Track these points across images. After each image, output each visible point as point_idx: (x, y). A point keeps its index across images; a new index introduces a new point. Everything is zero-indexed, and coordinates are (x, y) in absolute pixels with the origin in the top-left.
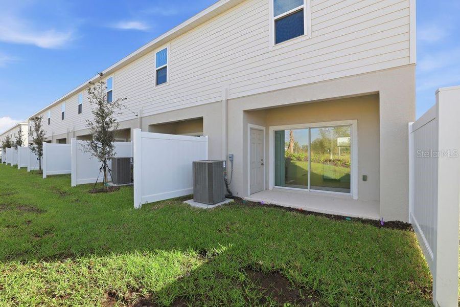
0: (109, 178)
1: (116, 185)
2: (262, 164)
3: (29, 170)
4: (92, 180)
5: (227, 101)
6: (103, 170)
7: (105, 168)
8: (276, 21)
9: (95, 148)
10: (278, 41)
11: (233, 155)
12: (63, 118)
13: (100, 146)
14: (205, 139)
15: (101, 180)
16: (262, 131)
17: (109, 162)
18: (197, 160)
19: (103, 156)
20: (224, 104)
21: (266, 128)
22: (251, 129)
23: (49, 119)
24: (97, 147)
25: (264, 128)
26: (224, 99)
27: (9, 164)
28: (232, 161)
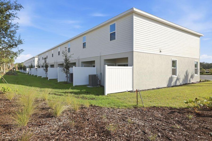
0: (68, 80)
1: (70, 82)
3: (42, 78)
4: (63, 80)
5: (100, 56)
6: (66, 77)
7: (67, 76)
9: (64, 70)
10: (111, 40)
11: (102, 73)
12: (53, 56)
13: (66, 70)
15: (66, 81)
17: (68, 75)
19: (67, 73)
21: (115, 64)
23: (47, 56)
24: (65, 70)
27: (33, 75)
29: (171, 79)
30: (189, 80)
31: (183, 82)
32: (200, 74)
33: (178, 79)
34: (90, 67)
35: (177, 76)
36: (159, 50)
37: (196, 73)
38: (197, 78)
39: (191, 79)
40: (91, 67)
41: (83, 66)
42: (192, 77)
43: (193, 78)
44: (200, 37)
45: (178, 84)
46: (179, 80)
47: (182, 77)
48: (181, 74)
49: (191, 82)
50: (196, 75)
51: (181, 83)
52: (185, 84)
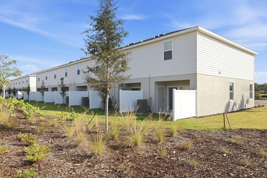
2: (164, 101)
5: (149, 78)
8: (165, 52)
10: (165, 59)
11: (151, 97)
14: (142, 91)
16: (164, 88)
18: (139, 99)
19: (104, 97)
20: (148, 79)
21: (166, 87)
22: (158, 88)
25: (165, 87)
26: (148, 77)
28: (151, 100)
29: (228, 105)
30: (244, 105)
31: (239, 108)
32: (255, 99)
33: (235, 104)
34: (127, 90)
35: (234, 101)
36: (218, 71)
37: (251, 97)
38: (252, 103)
39: (247, 104)
40: (129, 90)
41: (130, 89)
42: (247, 102)
43: (248, 104)
44: (255, 55)
45: (235, 109)
46: (236, 106)
47: (238, 102)
48: (237, 99)
49: (246, 108)
50: (251, 99)
51: (238, 109)
52: (242, 110)
